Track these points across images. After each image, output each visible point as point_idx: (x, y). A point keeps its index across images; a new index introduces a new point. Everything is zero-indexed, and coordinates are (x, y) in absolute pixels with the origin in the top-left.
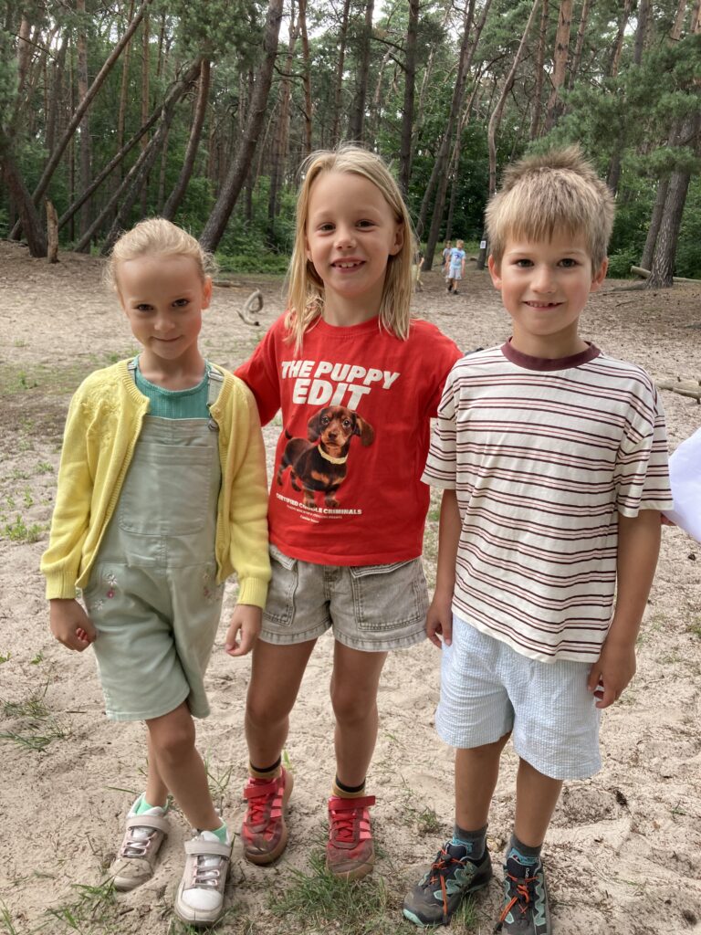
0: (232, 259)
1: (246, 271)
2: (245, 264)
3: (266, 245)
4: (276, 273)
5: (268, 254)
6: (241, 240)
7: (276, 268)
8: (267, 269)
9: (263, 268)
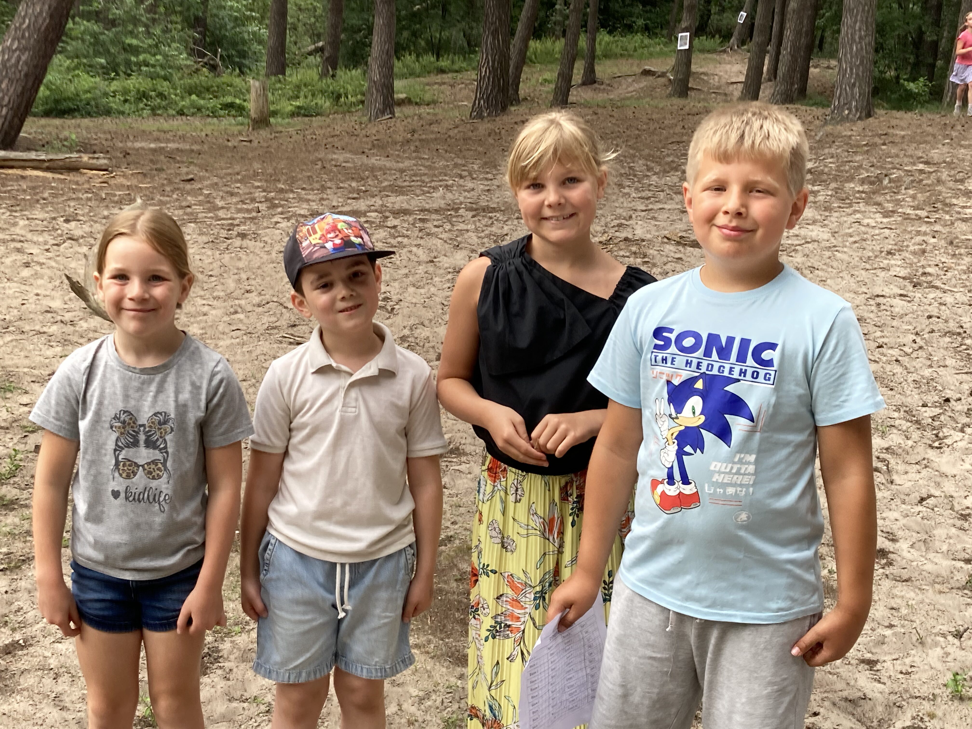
0: (115, 85)
1: (146, 112)
2: (143, 96)
3: (192, 53)
4: (214, 114)
5: (197, 71)
6: (134, 42)
7: (213, 103)
8: (193, 105)
9: (186, 103)
